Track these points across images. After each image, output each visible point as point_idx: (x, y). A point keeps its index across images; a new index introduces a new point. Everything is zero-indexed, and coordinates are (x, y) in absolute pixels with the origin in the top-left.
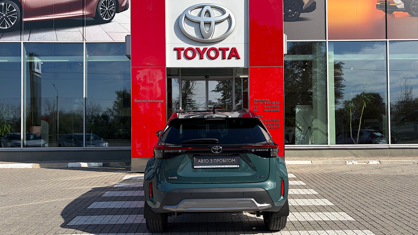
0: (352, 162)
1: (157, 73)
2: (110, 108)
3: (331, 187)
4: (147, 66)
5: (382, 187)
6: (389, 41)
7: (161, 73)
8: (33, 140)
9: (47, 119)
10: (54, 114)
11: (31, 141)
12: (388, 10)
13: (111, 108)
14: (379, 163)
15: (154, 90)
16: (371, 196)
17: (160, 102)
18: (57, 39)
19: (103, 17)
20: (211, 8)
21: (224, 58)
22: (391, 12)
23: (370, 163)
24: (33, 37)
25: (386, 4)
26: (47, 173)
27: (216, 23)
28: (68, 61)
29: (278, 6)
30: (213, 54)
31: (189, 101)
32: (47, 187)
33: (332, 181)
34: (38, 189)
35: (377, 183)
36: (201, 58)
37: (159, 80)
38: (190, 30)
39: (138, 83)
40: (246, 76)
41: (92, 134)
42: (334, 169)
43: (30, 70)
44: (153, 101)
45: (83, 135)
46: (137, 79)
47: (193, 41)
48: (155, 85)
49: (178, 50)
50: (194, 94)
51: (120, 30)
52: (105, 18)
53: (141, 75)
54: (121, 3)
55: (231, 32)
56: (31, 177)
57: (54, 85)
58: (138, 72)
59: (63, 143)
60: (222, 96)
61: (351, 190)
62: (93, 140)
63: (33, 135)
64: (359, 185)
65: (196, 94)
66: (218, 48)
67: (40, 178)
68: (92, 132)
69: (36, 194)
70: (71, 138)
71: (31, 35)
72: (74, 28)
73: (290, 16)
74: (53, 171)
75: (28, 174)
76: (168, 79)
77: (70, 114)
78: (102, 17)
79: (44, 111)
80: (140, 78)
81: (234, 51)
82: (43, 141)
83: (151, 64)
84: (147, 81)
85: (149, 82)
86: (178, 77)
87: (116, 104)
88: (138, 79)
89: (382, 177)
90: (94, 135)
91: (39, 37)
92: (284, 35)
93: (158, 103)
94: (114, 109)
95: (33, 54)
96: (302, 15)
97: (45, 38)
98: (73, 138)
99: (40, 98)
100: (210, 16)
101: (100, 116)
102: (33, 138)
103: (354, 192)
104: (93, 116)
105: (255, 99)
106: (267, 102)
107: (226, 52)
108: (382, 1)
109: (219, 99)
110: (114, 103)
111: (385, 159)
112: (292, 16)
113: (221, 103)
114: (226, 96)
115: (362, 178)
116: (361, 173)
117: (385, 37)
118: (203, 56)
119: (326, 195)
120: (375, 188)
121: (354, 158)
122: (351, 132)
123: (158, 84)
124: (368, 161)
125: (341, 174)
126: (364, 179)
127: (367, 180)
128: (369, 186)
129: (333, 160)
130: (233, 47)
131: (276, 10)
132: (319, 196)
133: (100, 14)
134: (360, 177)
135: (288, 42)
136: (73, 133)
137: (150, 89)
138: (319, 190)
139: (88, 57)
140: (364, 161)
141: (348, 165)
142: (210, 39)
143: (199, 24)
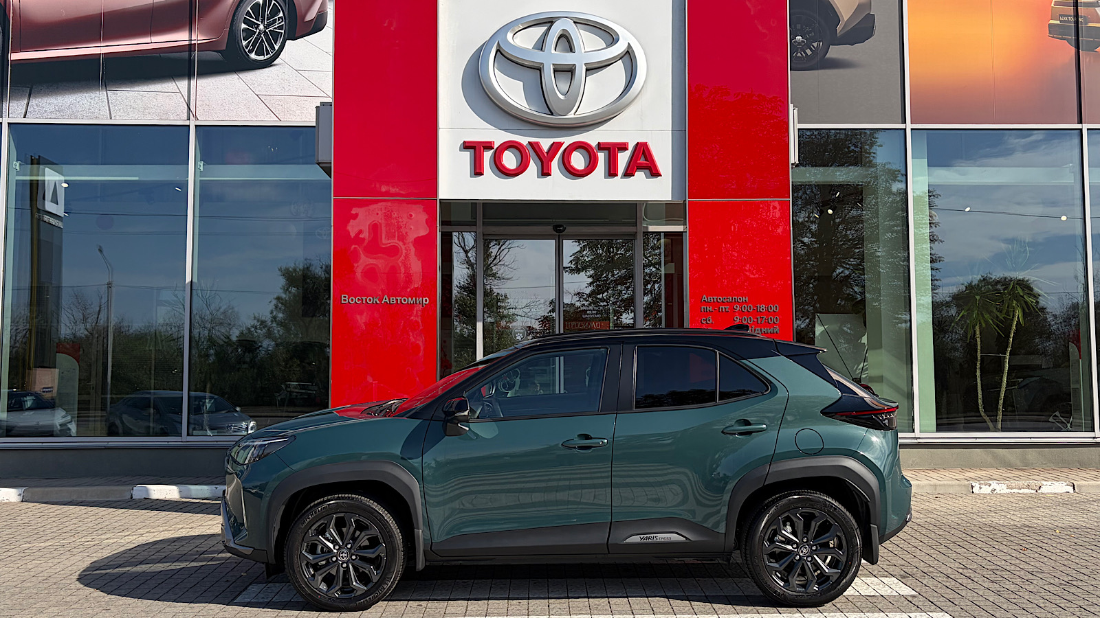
0: (991, 488)
1: (411, 216)
2: (263, 319)
3: (950, 570)
4: (387, 194)
6: (1088, 129)
7: (424, 217)
8: (32, 413)
9: (75, 348)
10: (99, 334)
11: (27, 413)
12: (1082, 40)
13: (266, 316)
14: (1070, 489)
15: (400, 268)
16: (1081, 603)
17: (418, 302)
18: (110, 113)
19: (251, 51)
20: (573, 24)
21: (611, 172)
22: (1093, 48)
23: (1044, 490)
24: (37, 109)
25: (1077, 22)
26: (65, 520)
27: (589, 70)
28: (137, 178)
29: (773, 23)
30: (578, 161)
32: (63, 567)
33: (945, 549)
34: (32, 574)
36: (544, 172)
37: (416, 236)
38: (512, 91)
39: (354, 246)
40: (679, 228)
41: (208, 394)
42: (940, 509)
43: (31, 206)
44: (397, 300)
45: (182, 397)
46: (349, 233)
47: (518, 121)
48: (404, 251)
49: (475, 149)
50: (500, 278)
51: (299, 90)
52: (256, 54)
53: (360, 224)
54: (303, 11)
55: (637, 94)
56: (17, 534)
57: (100, 251)
58: (354, 211)
60: (591, 284)
61: (1014, 580)
62: (212, 412)
63: (33, 398)
64: (1032, 564)
65: (509, 277)
66: (594, 144)
67: (44, 538)
68: (208, 389)
69: (27, 591)
70: (145, 404)
71: (33, 102)
72: (164, 82)
73: (799, 54)
74: (84, 511)
75: (5, 523)
76: (443, 234)
77: (146, 334)
78: (247, 50)
79: (68, 325)
80: (361, 232)
81: (644, 153)
82: (63, 413)
83: (393, 190)
84: (380, 243)
85: (385, 241)
86: (473, 228)
87: (282, 304)
88: (352, 235)
89: (1093, 537)
90: (216, 397)
91: (57, 108)
92: (791, 106)
93: (412, 306)
94: (274, 319)
95: (41, 159)
96: (835, 52)
97: (74, 109)
98: (152, 405)
99: (59, 288)
100: (571, 50)
101: (234, 338)
102: (32, 403)
103: (1026, 587)
104: (212, 342)
105: (704, 296)
106: (741, 304)
108: (1064, 16)
109: (579, 293)
110: (274, 302)
111: (1087, 476)
112: (804, 55)
113: (586, 303)
114: (600, 286)
115: (1035, 541)
116: (1027, 523)
117: (1076, 119)
118: (549, 168)
119: (942, 599)
120: (1086, 577)
121: (994, 472)
122: (980, 396)
123: (413, 249)
124: (1036, 482)
125: (968, 525)
126: (1044, 545)
127: (1051, 547)
128: (1064, 568)
129: (932, 479)
130: (639, 141)
131: (767, 32)
132: (919, 601)
133: (240, 42)
134: (1028, 538)
135: (799, 129)
136: (152, 391)
137: (390, 265)
138: (915, 580)
139: (202, 168)
140: (1026, 484)
141: (978, 495)
142: (573, 116)
143: (539, 71)
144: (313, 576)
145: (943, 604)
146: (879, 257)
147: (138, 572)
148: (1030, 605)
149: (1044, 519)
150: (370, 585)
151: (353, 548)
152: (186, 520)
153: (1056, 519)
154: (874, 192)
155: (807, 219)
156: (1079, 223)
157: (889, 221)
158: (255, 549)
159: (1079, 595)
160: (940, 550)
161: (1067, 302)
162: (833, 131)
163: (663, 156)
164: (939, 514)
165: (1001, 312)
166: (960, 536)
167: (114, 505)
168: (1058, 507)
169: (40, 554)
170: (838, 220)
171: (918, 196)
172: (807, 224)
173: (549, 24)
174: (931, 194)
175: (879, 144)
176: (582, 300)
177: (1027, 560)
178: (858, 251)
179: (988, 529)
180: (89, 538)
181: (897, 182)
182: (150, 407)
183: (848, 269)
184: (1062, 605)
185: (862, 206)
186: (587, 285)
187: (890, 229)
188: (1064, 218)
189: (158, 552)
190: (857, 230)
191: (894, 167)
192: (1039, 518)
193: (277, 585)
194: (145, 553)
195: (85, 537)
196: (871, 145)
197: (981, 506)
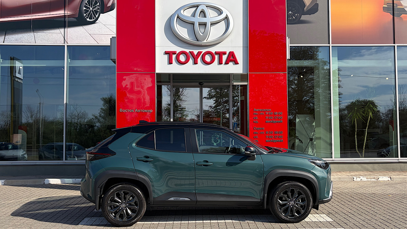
0: (360, 179)
1: (146, 79)
2: (96, 115)
3: (346, 211)
4: (137, 71)
5: (404, 211)
6: (397, 46)
7: (150, 80)
12: (395, 13)
14: (390, 179)
15: (142, 98)
16: (394, 224)
17: (148, 111)
18: (35, 41)
19: (87, 18)
20: (206, 7)
21: (220, 63)
22: (399, 15)
23: (380, 179)
24: (8, 39)
25: (393, 6)
27: (212, 24)
28: (45, 65)
30: (208, 58)
31: (181, 111)
34: (4, 213)
35: (396, 206)
36: (195, 63)
37: (147, 87)
38: (183, 32)
39: (124, 91)
40: (246, 83)
42: (342, 187)
43: (11, 75)
44: (140, 111)
46: (122, 85)
47: (185, 43)
48: (143, 93)
49: (169, 54)
50: (183, 101)
51: (105, 32)
52: (89, 19)
53: (126, 83)
54: (107, 3)
55: (230, 33)
58: (124, 77)
59: (44, 153)
60: (215, 103)
61: (369, 215)
63: (12, 145)
64: (376, 208)
65: (186, 100)
66: (214, 52)
67: (10, 199)
71: (7, 37)
72: (55, 29)
73: (290, 18)
74: (26, 189)
76: (158, 86)
79: (25, 118)
80: (127, 85)
81: (232, 55)
82: (22, 151)
83: (139, 70)
84: (134, 88)
85: (136, 89)
86: (169, 84)
87: (103, 110)
88: (124, 86)
89: (398, 198)
90: (78, 145)
91: (15, 39)
92: (287, 38)
93: (146, 113)
94: (100, 116)
95: (14, 58)
96: (303, 18)
97: (22, 40)
99: (21, 105)
100: (205, 17)
102: (12, 147)
103: (374, 218)
105: (255, 109)
106: (268, 112)
107: (223, 56)
108: (389, 4)
109: (210, 106)
110: (100, 110)
111: (396, 174)
112: (292, 19)
113: (213, 110)
114: (218, 104)
115: (377, 199)
116: (374, 192)
117: (393, 42)
118: (197, 61)
119: (342, 223)
120: (396, 213)
121: (361, 173)
122: (356, 145)
123: (146, 92)
124: (377, 176)
125: (352, 193)
126: (380, 201)
127: (383, 202)
128: (388, 210)
129: (339, 176)
130: (231, 51)
131: (278, 10)
132: (334, 224)
133: (83, 14)
134: (374, 198)
135: (290, 46)
136: (55, 143)
137: (138, 97)
138: (333, 215)
139: (70, 61)
140: (373, 177)
141: (356, 181)
142: (206, 42)
143: (193, 25)
145: (343, 225)
146: (319, 93)
147: (43, 213)
148: (376, 225)
149: (380, 191)
152: (63, 192)
153: (385, 191)
154: (318, 69)
155: (293, 79)
156: (394, 80)
157: (323, 80)
159: (394, 221)
160: (342, 203)
161: (387, 109)
162: (303, 47)
163: (240, 56)
164: (341, 189)
165: (364, 114)
166: (349, 198)
167: (37, 186)
168: (385, 186)
169: (8, 206)
170: (305, 79)
171: (334, 71)
172: (293, 81)
173: (197, 7)
174: (339, 70)
175: (319, 51)
176: (212, 109)
177: (374, 207)
178: (312, 90)
179: (359, 195)
180: (27, 199)
181: (326, 66)
182: (54, 149)
183: (308, 97)
184: (387, 225)
185: (314, 74)
186: (213, 104)
187: (323, 82)
188: (387, 79)
189: (52, 205)
190: (312, 83)
191: (325, 60)
192: (378, 190)
193: (95, 218)
194: (47, 205)
195: (25, 199)
196: (317, 52)
197: (357, 186)
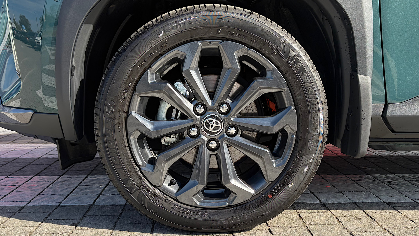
144: (152, 162)
150: (262, 186)
151: (232, 112)
158: (35, 112)
